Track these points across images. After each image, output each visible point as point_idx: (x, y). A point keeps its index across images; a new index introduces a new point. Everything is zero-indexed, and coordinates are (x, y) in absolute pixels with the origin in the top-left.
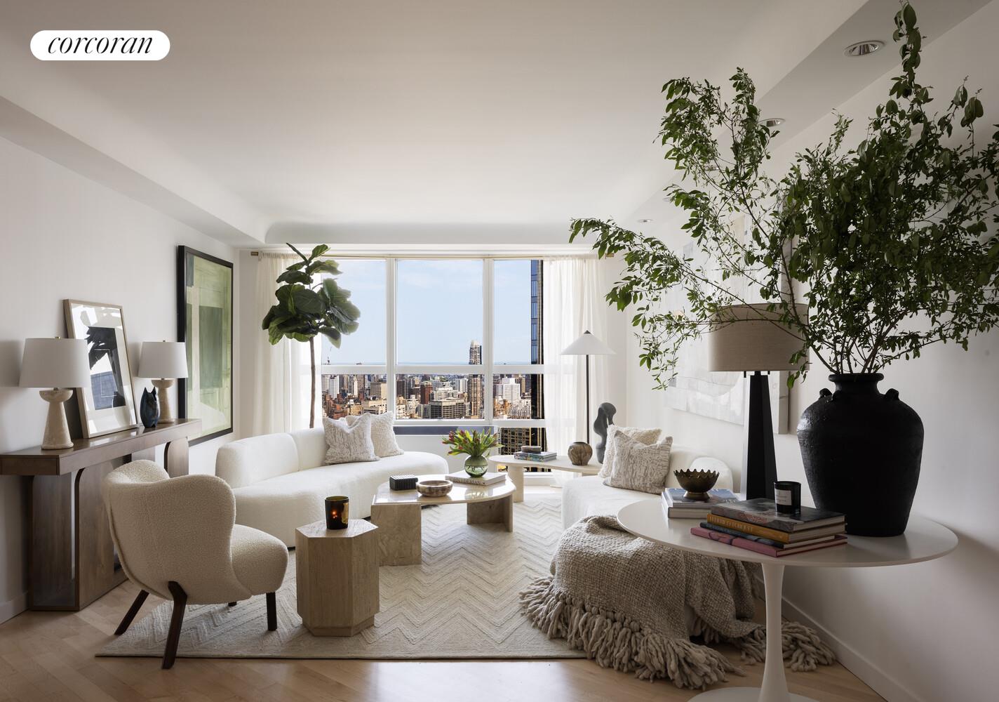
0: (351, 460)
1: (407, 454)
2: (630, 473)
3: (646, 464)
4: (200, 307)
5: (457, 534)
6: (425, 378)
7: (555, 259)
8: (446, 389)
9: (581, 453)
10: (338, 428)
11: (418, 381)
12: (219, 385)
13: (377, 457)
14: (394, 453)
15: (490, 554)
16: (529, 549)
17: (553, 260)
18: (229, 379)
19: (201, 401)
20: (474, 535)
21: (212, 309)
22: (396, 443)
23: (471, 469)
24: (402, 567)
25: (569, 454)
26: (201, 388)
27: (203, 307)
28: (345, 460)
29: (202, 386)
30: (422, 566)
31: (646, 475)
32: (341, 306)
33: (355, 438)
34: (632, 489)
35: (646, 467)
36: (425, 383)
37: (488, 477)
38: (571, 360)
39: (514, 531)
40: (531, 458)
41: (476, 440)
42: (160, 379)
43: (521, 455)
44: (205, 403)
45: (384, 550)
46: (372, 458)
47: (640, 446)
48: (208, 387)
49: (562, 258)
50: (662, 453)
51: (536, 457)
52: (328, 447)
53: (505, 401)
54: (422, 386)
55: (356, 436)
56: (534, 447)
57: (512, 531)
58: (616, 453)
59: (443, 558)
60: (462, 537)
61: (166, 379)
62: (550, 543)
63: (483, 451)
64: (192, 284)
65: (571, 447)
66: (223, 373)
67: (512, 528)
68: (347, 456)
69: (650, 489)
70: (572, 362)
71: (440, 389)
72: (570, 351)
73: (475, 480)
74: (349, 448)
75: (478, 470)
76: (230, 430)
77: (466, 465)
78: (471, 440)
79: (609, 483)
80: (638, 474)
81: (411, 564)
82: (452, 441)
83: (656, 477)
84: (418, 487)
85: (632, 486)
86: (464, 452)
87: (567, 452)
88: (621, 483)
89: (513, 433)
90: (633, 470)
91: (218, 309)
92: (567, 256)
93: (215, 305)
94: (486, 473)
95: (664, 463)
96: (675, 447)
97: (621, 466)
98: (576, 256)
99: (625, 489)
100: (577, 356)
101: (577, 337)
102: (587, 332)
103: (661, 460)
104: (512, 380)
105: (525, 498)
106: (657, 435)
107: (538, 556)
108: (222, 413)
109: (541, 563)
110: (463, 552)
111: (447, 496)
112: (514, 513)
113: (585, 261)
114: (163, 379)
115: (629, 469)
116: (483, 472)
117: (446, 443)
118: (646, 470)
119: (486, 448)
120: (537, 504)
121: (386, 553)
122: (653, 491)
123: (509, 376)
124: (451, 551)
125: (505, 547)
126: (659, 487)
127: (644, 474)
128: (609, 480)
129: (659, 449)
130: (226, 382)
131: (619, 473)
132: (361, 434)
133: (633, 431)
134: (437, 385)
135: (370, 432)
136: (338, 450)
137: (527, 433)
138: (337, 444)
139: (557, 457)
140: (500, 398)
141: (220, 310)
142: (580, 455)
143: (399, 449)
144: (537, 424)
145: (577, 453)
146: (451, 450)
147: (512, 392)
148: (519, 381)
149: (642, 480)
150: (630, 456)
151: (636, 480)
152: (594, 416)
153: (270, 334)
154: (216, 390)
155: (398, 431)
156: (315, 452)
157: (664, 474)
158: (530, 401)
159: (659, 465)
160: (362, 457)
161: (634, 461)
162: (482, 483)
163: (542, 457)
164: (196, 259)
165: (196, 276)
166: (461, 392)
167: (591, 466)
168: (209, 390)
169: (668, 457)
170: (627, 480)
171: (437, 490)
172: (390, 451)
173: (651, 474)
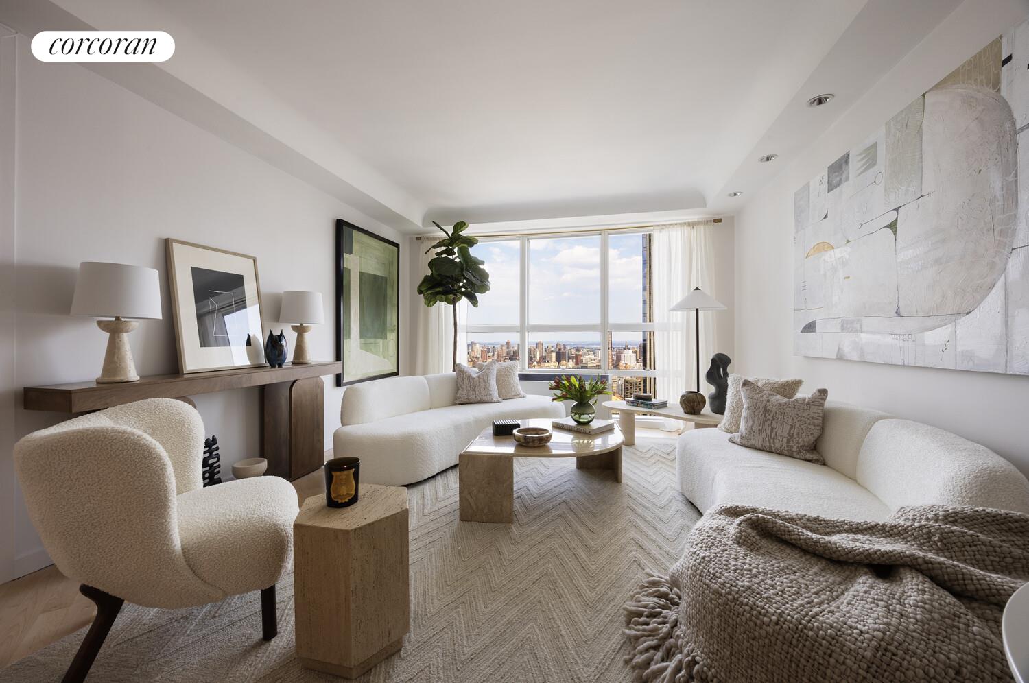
0: (476, 401)
1: (530, 397)
2: (769, 432)
3: (790, 422)
4: (360, 272)
5: (564, 481)
6: (578, 350)
7: (664, 227)
8: (590, 356)
9: (694, 402)
10: (466, 373)
11: (573, 351)
12: (384, 337)
13: (500, 399)
14: (517, 396)
15: (594, 515)
16: (640, 510)
17: (663, 229)
18: (395, 335)
19: (361, 349)
20: (580, 485)
21: (375, 277)
22: (519, 387)
23: (577, 416)
24: (492, 525)
25: (680, 402)
26: (361, 338)
27: (363, 273)
28: (472, 401)
29: (363, 335)
30: (513, 526)
31: (791, 436)
32: (475, 271)
33: (479, 382)
34: (771, 451)
35: (792, 426)
36: (578, 353)
37: (596, 424)
38: (679, 317)
39: (623, 481)
40: (643, 405)
41: (582, 387)
42: (299, 325)
43: (632, 402)
44: (367, 351)
45: (473, 504)
46: (495, 400)
47: (777, 398)
48: (370, 338)
49: (671, 226)
50: (814, 409)
51: (647, 404)
52: (458, 389)
53: (626, 364)
54: (576, 355)
55: (481, 380)
56: (645, 394)
57: (621, 482)
58: (745, 406)
59: (539, 516)
60: (568, 485)
61: (304, 325)
62: (663, 502)
63: (590, 398)
64: (350, 252)
65: (682, 396)
66: (388, 328)
67: (621, 479)
68: (472, 397)
69: (798, 454)
70: (682, 319)
71: (587, 357)
72: (679, 308)
73: (581, 428)
74: (474, 390)
75: (585, 418)
76: (396, 374)
77: (572, 412)
78: (577, 386)
79: (738, 440)
80: (780, 432)
81: (502, 522)
82: (557, 387)
83: (806, 439)
84: (514, 435)
85: (771, 447)
86: (570, 398)
87: (679, 400)
88: (755, 442)
89: (631, 384)
90: (772, 429)
91: (382, 277)
92: (676, 224)
93: (378, 273)
94: (594, 420)
95: (816, 421)
96: (832, 401)
97: (754, 421)
98: (685, 223)
99: (759, 450)
100: (685, 312)
101: (686, 294)
102: (697, 289)
103: (813, 418)
104: (631, 352)
105: (636, 441)
106: (798, 387)
107: (649, 523)
108: (386, 360)
109: (654, 537)
110: (563, 509)
111: (547, 446)
112: (623, 464)
113: (693, 227)
114: (301, 324)
115: (766, 427)
116: (590, 419)
117: (552, 389)
118: (791, 429)
119: (592, 396)
120: (649, 448)
121: (475, 507)
122: (801, 455)
123: (629, 349)
124: (550, 506)
125: (611, 505)
126: (808, 451)
127: (789, 433)
128: (737, 437)
129: (809, 404)
130: (392, 337)
131: (751, 431)
132: (486, 378)
133: (764, 381)
134: (585, 354)
135: (495, 376)
136: (465, 392)
137: (640, 384)
138: (465, 387)
139: (668, 405)
140: (623, 362)
141: (384, 279)
142: (692, 404)
143: (522, 393)
144: (648, 373)
145: (689, 402)
146: (555, 397)
147: (631, 359)
148: (635, 352)
149: (785, 440)
150: (766, 410)
151: (776, 441)
152: (705, 366)
153: (425, 298)
154: (380, 341)
155: (524, 377)
156: (446, 393)
157: (816, 436)
158: (642, 364)
159: (809, 424)
160: (486, 399)
161: (773, 417)
162: (587, 432)
163: (653, 405)
164: (355, 233)
165: (355, 247)
166: (599, 358)
167: (704, 415)
168: (372, 340)
169: (821, 415)
170: (764, 440)
171: (533, 440)
172: (513, 394)
173: (798, 434)
